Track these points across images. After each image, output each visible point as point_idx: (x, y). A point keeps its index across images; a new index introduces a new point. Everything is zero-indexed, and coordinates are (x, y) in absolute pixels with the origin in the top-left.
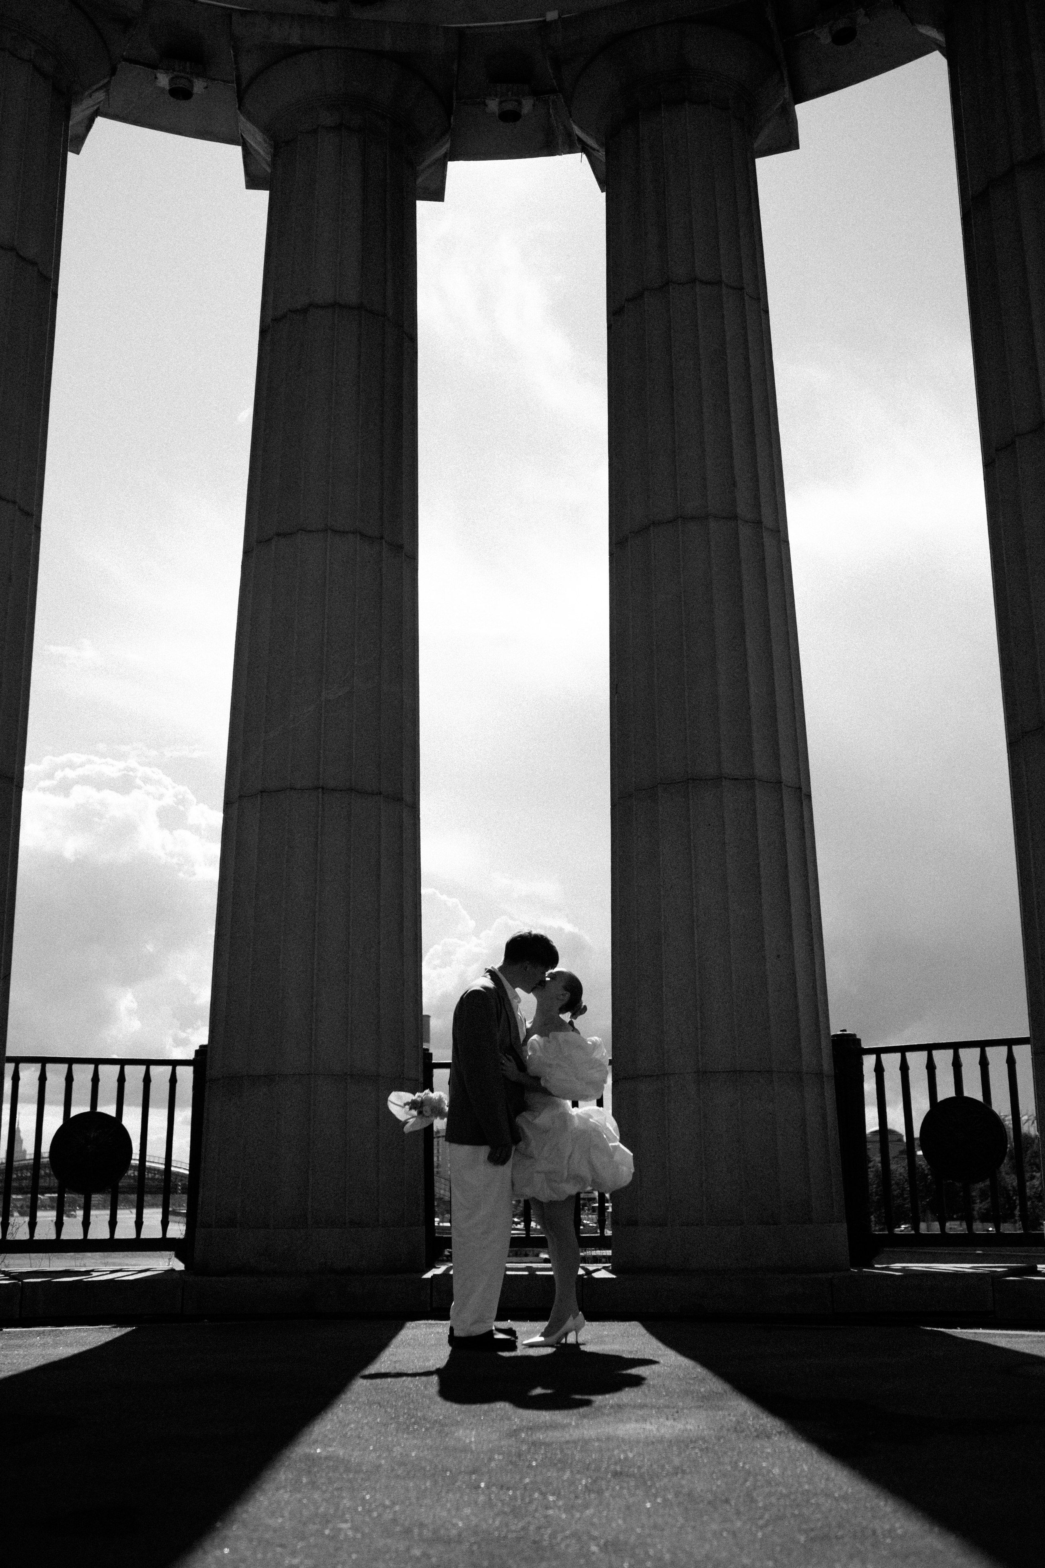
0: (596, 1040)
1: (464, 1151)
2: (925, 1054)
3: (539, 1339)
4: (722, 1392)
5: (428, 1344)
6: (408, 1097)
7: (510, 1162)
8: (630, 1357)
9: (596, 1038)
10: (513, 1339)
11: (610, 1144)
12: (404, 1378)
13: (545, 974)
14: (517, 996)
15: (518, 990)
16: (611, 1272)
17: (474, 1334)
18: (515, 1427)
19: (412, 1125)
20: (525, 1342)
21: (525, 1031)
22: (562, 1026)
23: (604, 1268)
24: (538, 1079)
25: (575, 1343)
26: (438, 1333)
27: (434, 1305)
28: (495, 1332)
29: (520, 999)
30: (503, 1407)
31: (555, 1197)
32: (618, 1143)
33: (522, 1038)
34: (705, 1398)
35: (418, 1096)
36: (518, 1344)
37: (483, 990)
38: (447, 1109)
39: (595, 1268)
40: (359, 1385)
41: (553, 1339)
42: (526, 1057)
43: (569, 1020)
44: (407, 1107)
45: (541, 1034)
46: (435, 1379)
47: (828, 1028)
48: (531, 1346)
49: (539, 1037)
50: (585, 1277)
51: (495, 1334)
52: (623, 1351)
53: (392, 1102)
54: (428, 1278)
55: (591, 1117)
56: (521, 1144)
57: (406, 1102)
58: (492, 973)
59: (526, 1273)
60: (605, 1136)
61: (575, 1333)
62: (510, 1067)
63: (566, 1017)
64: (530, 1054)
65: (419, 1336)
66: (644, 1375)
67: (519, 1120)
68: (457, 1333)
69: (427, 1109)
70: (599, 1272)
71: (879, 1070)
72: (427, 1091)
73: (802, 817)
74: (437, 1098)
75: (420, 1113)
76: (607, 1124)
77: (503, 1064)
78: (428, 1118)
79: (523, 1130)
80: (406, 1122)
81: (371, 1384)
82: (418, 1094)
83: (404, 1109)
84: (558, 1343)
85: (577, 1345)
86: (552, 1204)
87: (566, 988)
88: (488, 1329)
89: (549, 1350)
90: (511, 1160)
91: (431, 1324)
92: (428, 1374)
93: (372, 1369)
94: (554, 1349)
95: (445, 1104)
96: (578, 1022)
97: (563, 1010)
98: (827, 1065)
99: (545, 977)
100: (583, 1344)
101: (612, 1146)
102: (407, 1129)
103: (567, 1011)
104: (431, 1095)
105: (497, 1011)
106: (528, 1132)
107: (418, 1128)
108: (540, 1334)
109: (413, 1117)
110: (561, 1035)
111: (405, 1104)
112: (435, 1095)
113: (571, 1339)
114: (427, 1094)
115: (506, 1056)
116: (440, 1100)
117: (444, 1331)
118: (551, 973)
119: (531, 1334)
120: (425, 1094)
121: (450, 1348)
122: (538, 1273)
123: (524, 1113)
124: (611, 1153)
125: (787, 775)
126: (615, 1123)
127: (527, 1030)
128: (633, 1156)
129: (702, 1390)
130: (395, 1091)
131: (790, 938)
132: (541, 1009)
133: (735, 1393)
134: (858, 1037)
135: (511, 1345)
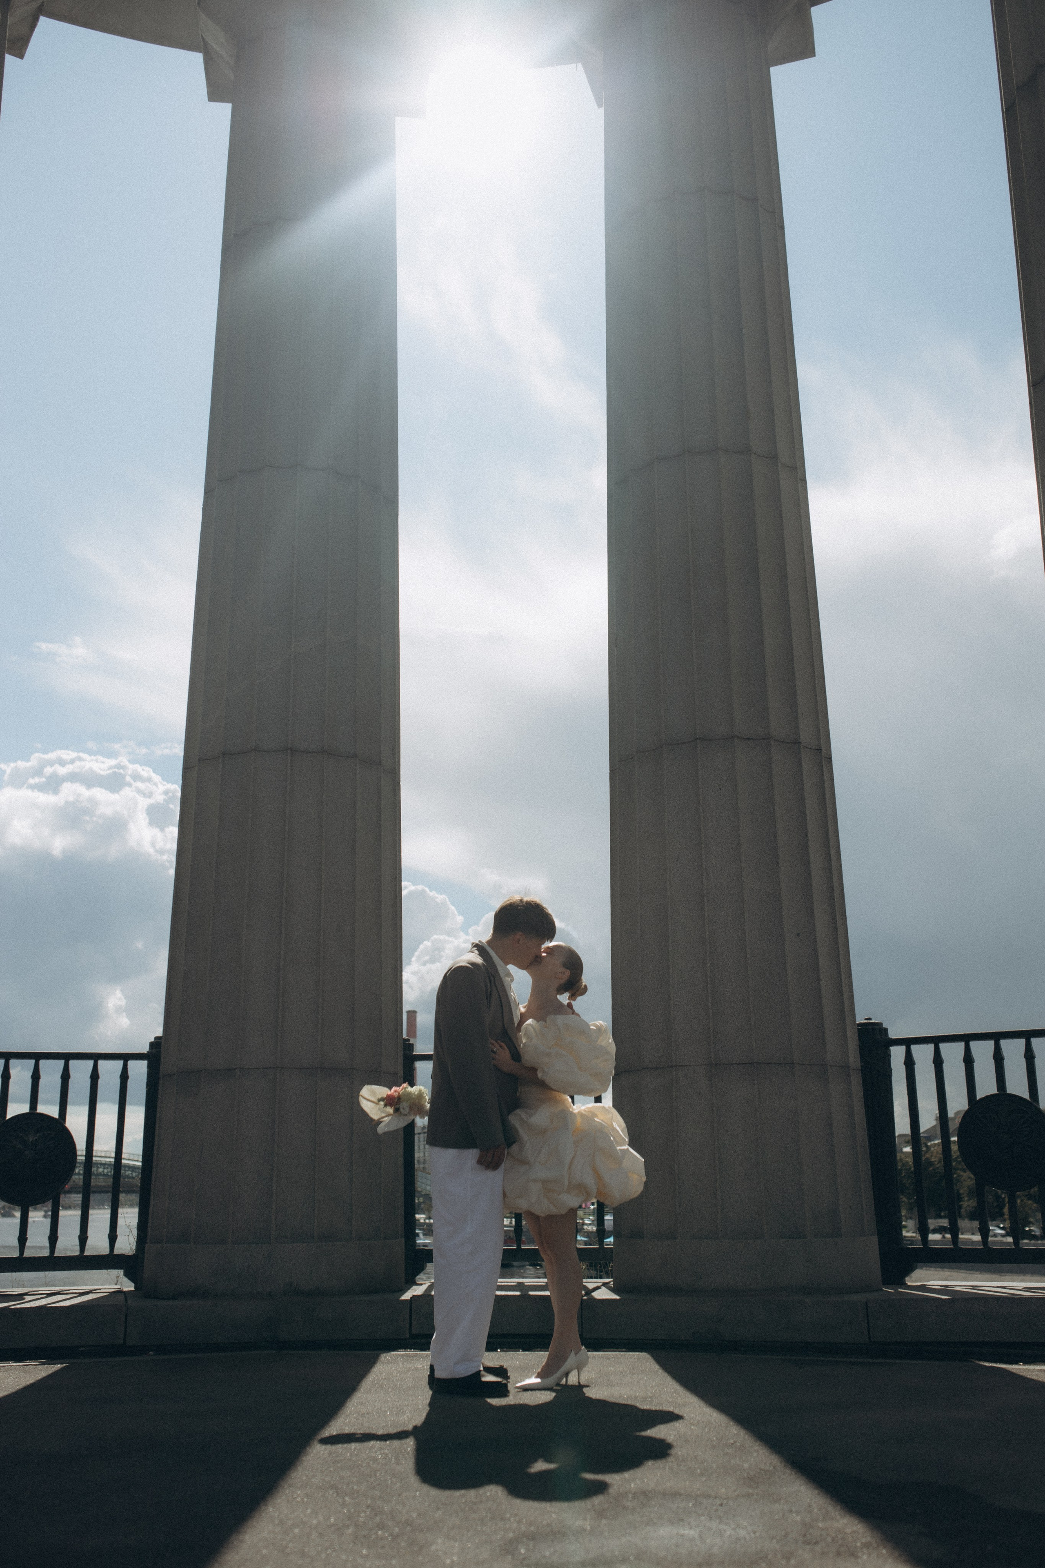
0: (600, 1024)
1: (448, 1156)
2: (961, 1045)
3: (534, 1380)
4: (771, 1468)
5: (405, 1386)
6: (383, 1091)
7: (502, 1167)
8: (645, 1407)
9: (601, 1022)
10: (505, 1382)
11: (618, 1148)
12: (372, 1443)
13: (541, 949)
14: (509, 974)
15: (511, 968)
16: (614, 1290)
17: (457, 1377)
18: (511, 1535)
19: (388, 1124)
20: (519, 1385)
21: (519, 1014)
22: (561, 1009)
23: (605, 1284)
24: (534, 1070)
25: (577, 1384)
26: (417, 1369)
27: (413, 1332)
28: (483, 1373)
29: (513, 977)
30: (494, 1492)
31: (554, 1210)
32: (626, 1147)
33: (516, 1022)
34: (752, 1480)
35: (395, 1091)
36: (510, 1387)
37: (470, 966)
38: (428, 1106)
39: (595, 1285)
40: (317, 1453)
41: (551, 1381)
42: (520, 1046)
43: (568, 1001)
44: (382, 1103)
45: (537, 1019)
46: (410, 1444)
47: (854, 1015)
48: (526, 1389)
49: (535, 1022)
50: (585, 1298)
51: (483, 1376)
52: (636, 1397)
53: (364, 1098)
54: (407, 1300)
55: (596, 1116)
56: (515, 1148)
57: (380, 1097)
58: (480, 948)
59: (518, 1293)
60: (612, 1138)
61: (577, 1373)
62: (503, 1055)
63: (564, 998)
64: (524, 1041)
65: (395, 1374)
66: (670, 1439)
67: (513, 1119)
68: (438, 1374)
69: (404, 1105)
70: (599, 1290)
71: (909, 1063)
72: (405, 1085)
73: (822, 781)
74: (416, 1093)
75: (397, 1110)
76: (614, 1124)
77: (495, 1053)
78: (406, 1117)
79: (517, 1131)
80: (379, 1122)
81: (330, 1454)
82: (394, 1089)
83: (378, 1106)
84: (558, 1384)
85: (580, 1387)
86: (550, 1218)
87: (565, 965)
88: (475, 1370)
89: (547, 1397)
90: (503, 1164)
91: (408, 1356)
92: (401, 1435)
93: (333, 1429)
94: (554, 1394)
95: (426, 1100)
96: (579, 1004)
97: (562, 989)
98: (854, 1058)
99: (541, 952)
100: (587, 1386)
101: (620, 1149)
102: (381, 1129)
103: (565, 991)
104: (410, 1089)
105: (487, 991)
106: (522, 1133)
107: (393, 1127)
108: (536, 1374)
109: (388, 1115)
110: (560, 1019)
111: (380, 1100)
112: (414, 1090)
113: (573, 1379)
114: (405, 1088)
115: (498, 1043)
116: (420, 1095)
117: (423, 1366)
118: (548, 948)
119: (525, 1371)
120: (402, 1089)
121: (431, 1392)
122: (531, 1293)
123: (518, 1111)
124: (617, 1158)
125: (806, 736)
126: (623, 1125)
127: (522, 1015)
128: (645, 1162)
129: (746, 1465)
130: (368, 1084)
131: (811, 913)
132: (537, 990)
133: (788, 1471)
134: (884, 1026)
135: (501, 1390)
